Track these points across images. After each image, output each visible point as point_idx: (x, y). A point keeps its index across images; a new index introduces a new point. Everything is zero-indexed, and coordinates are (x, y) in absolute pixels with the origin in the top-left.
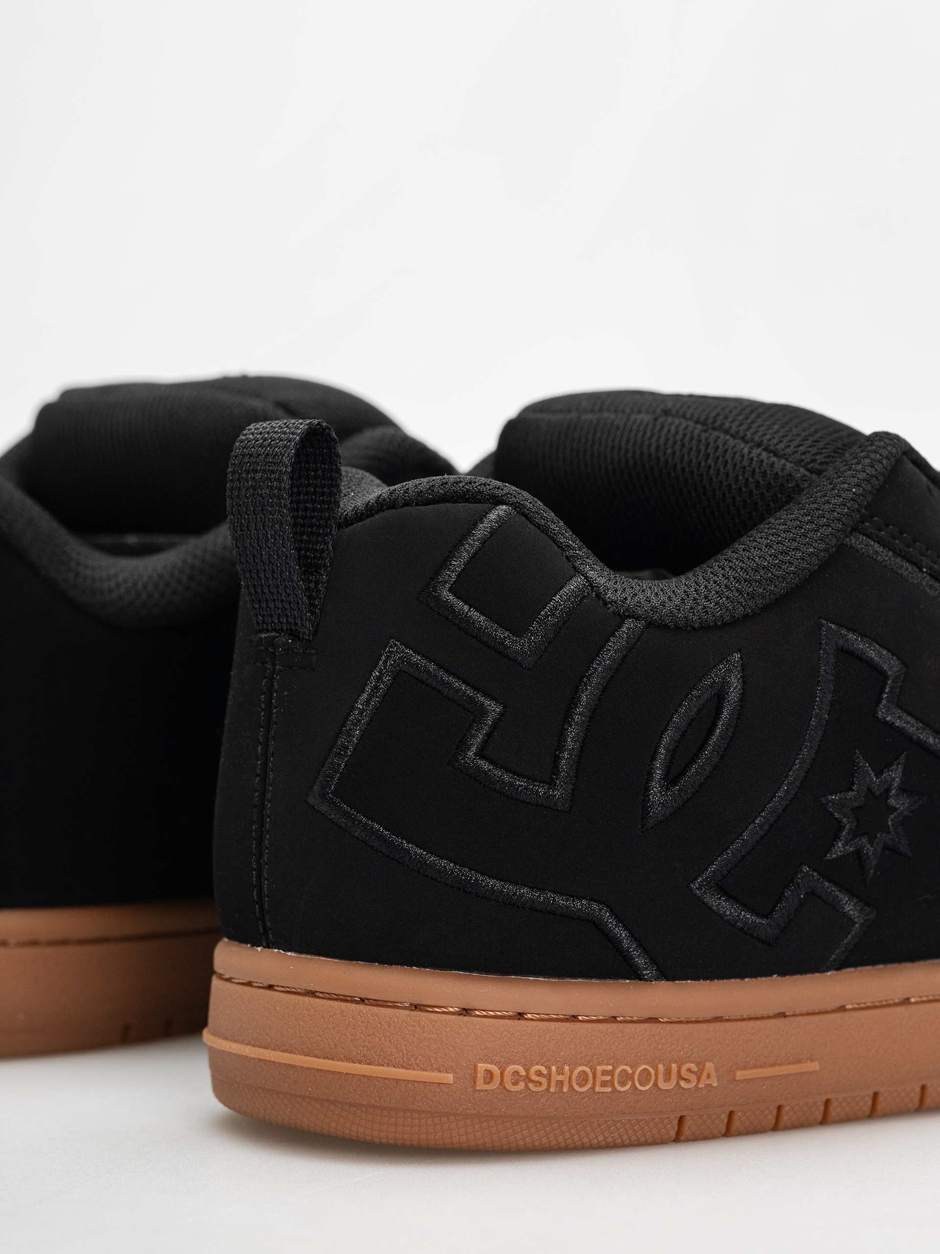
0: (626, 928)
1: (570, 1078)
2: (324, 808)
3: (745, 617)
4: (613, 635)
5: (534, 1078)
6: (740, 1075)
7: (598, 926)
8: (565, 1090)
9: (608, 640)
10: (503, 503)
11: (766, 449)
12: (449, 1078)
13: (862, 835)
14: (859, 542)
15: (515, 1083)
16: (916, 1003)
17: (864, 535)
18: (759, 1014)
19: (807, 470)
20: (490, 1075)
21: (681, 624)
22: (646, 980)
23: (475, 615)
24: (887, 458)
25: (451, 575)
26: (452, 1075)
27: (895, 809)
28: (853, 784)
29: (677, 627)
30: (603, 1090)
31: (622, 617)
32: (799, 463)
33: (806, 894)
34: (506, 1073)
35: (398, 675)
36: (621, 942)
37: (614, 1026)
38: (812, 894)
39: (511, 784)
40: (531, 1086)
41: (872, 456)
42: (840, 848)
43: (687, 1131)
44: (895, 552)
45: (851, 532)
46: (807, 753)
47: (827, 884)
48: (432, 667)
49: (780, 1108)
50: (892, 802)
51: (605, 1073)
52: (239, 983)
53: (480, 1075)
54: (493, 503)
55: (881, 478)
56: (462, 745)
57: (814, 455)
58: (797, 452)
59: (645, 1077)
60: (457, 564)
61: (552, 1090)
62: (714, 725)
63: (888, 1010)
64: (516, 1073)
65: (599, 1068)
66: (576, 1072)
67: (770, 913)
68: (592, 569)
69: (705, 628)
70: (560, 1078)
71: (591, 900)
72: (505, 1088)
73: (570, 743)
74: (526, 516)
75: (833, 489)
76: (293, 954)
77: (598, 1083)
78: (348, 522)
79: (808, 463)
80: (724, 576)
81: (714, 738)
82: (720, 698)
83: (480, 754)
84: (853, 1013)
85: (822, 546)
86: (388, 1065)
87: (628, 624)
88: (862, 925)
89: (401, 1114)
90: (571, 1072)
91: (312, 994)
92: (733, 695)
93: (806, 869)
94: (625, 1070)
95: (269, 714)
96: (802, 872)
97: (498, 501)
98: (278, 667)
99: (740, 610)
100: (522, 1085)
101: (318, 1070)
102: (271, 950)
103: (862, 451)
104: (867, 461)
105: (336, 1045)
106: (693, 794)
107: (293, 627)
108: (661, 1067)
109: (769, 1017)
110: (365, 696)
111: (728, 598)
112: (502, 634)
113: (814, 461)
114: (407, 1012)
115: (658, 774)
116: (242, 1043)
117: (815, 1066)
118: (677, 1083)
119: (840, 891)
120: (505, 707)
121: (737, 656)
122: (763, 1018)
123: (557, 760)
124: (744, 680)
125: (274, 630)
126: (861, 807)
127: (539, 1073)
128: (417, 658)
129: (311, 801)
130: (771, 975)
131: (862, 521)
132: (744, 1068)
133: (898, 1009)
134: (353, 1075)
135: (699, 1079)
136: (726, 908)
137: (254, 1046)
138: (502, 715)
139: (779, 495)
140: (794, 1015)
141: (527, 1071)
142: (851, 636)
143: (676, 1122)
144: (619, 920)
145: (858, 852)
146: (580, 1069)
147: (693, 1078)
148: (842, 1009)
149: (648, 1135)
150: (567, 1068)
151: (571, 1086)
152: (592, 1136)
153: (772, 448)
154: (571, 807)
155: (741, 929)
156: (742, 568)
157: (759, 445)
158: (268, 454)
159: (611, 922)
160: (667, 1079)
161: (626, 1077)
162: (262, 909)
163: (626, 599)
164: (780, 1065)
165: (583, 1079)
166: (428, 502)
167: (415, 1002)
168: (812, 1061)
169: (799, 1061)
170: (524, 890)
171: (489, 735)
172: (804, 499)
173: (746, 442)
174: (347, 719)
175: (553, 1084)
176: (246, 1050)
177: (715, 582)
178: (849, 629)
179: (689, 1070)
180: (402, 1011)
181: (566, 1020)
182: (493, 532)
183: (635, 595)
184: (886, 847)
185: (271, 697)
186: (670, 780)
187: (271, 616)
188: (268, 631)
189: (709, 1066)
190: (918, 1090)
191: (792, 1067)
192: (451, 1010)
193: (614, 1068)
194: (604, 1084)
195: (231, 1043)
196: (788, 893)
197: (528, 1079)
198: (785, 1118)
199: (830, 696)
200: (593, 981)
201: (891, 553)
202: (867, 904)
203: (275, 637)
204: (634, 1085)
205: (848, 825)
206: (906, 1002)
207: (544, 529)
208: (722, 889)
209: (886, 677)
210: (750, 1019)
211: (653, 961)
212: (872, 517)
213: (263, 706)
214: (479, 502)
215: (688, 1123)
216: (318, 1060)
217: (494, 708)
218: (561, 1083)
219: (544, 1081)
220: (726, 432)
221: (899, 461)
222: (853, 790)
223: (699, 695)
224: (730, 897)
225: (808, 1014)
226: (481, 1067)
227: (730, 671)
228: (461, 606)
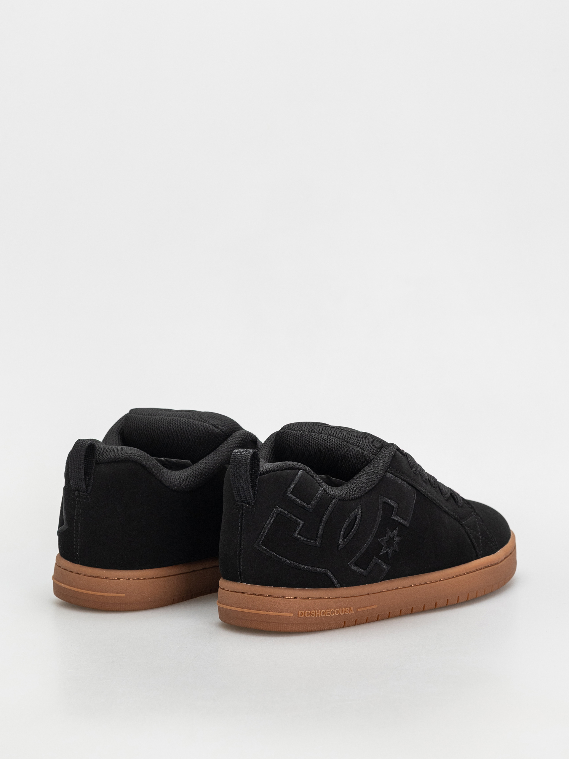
0: (333, 575)
1: (320, 613)
2: (259, 548)
3: (361, 496)
4: (331, 503)
5: (312, 614)
6: (359, 610)
7: (327, 575)
8: (319, 616)
9: (330, 505)
10: (301, 469)
11: (360, 448)
12: (292, 615)
13: (388, 548)
14: (388, 475)
15: (308, 615)
16: (399, 589)
17: (388, 472)
18: (362, 594)
19: (372, 454)
20: (302, 613)
21: (347, 499)
22: (337, 588)
23: (298, 500)
24: (393, 452)
25: (291, 488)
26: (293, 614)
27: (395, 541)
28: (386, 535)
29: (346, 500)
30: (328, 616)
31: (333, 498)
32: (370, 452)
33: (375, 564)
34: (306, 613)
35: (278, 514)
36: (332, 579)
37: (330, 600)
38: (376, 563)
39: (306, 541)
40: (311, 616)
41: (389, 451)
42: (383, 552)
43: (346, 625)
44: (396, 476)
45: (385, 472)
46: (376, 529)
47: (380, 561)
48: (287, 513)
49: (367, 618)
50: (395, 539)
51: (328, 611)
52: (232, 592)
53: (300, 614)
54: (299, 470)
55: (392, 457)
56: (294, 531)
57: (373, 450)
58: (369, 449)
59: (337, 612)
60: (292, 486)
61: (316, 616)
62: (355, 524)
63: (392, 591)
64: (308, 613)
65: (327, 610)
66: (322, 611)
67: (366, 569)
68: (325, 486)
69: (352, 499)
70: (318, 613)
71: (325, 569)
72: (305, 616)
73: (320, 530)
74: (307, 473)
75: (380, 461)
76: (249, 584)
77: (327, 614)
78: (261, 475)
79: (372, 452)
80: (355, 485)
81: (354, 527)
82: (356, 517)
83: (299, 534)
84: (385, 592)
85: (379, 477)
86: (277, 612)
87: (334, 500)
88: (387, 570)
89: (278, 624)
90: (321, 612)
91: (255, 594)
92: (359, 517)
93: (375, 557)
94: (333, 611)
95: (242, 524)
96: (374, 558)
97: (300, 469)
98: (244, 512)
99: (360, 495)
100: (309, 616)
101: (258, 614)
102: (242, 583)
103: (386, 450)
104: (388, 453)
105: (263, 608)
106: (349, 541)
107: (248, 502)
108: (341, 609)
109: (365, 595)
110: (269, 520)
111: (357, 491)
112: (304, 504)
113: (373, 452)
114: (281, 599)
115: (341, 536)
116: (235, 607)
117: (376, 606)
118: (345, 613)
119: (383, 562)
120: (305, 522)
121: (360, 506)
122: (364, 595)
123: (317, 534)
124: (362, 512)
125: (242, 502)
126: (388, 541)
127: (313, 612)
128: (282, 510)
129: (255, 546)
130: (366, 584)
131: (388, 469)
132: (360, 608)
133: (395, 591)
134: (268, 615)
135: (349, 612)
136: (356, 569)
137: (239, 608)
138: (304, 524)
139: (365, 461)
140: (371, 594)
141: (311, 612)
142: (386, 499)
143: (344, 623)
144: (332, 573)
145: (387, 552)
146: (323, 611)
147: (348, 611)
148: (382, 592)
149: (337, 626)
150: (320, 611)
151: (321, 615)
152: (325, 627)
153: (362, 448)
154: (321, 546)
155: (360, 574)
156: (360, 483)
157: (358, 447)
158: (242, 459)
159: (330, 574)
160: (342, 612)
161: (333, 612)
162: (240, 573)
163: (333, 493)
164: (368, 607)
165: (323, 613)
166: (284, 470)
167: (283, 596)
168: (375, 605)
169: (372, 606)
170: (310, 567)
171: (301, 529)
172: (372, 463)
173: (355, 446)
174: (264, 526)
175: (316, 615)
176: (237, 609)
177: (353, 487)
178: (385, 497)
179: (347, 610)
180: (280, 598)
181: (319, 599)
182: (300, 478)
183: (335, 492)
184: (393, 550)
185: (242, 519)
186: (344, 538)
187: (242, 498)
188: (240, 502)
189: (352, 608)
190: (400, 611)
191: (371, 607)
192: (292, 597)
193: (330, 610)
194: (328, 614)
195: (231, 607)
196: (371, 563)
197: (311, 614)
198: (368, 620)
199: (381, 514)
200: (325, 588)
201: (395, 477)
202: (388, 565)
203: (243, 504)
204: (335, 614)
205: (385, 545)
206: (397, 589)
207: (312, 476)
208: (356, 564)
209: (394, 508)
210: (361, 596)
211: (339, 583)
212: (390, 467)
213: (240, 521)
214: (295, 469)
215: (346, 623)
216: (258, 611)
217: (302, 523)
218: (318, 615)
219: (314, 614)
220: (348, 442)
221: (396, 452)
222: (386, 537)
223: (351, 517)
224: (358, 566)
225: (374, 593)
226: (300, 612)
227: (358, 510)
228: (293, 497)
